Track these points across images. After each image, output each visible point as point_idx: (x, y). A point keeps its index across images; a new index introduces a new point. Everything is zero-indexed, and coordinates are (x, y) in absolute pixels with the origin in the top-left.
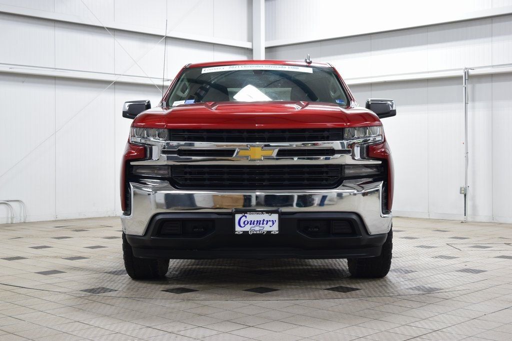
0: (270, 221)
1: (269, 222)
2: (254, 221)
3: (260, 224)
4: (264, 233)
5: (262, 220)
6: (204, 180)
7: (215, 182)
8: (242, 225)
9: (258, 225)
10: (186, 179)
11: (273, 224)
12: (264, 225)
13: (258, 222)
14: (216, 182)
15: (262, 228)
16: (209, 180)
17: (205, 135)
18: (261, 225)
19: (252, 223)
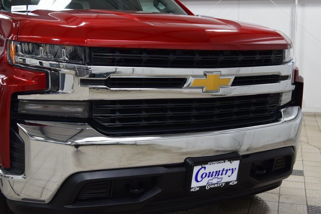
0: (230, 170)
1: (228, 172)
2: (213, 172)
3: (218, 175)
4: (222, 185)
5: (221, 170)
6: (139, 119)
7: (154, 122)
8: (199, 179)
9: (216, 176)
10: (113, 121)
11: (232, 173)
12: (223, 176)
13: (217, 173)
14: (156, 122)
15: (220, 180)
16: (146, 119)
17: (145, 56)
18: (220, 176)
19: (210, 175)
